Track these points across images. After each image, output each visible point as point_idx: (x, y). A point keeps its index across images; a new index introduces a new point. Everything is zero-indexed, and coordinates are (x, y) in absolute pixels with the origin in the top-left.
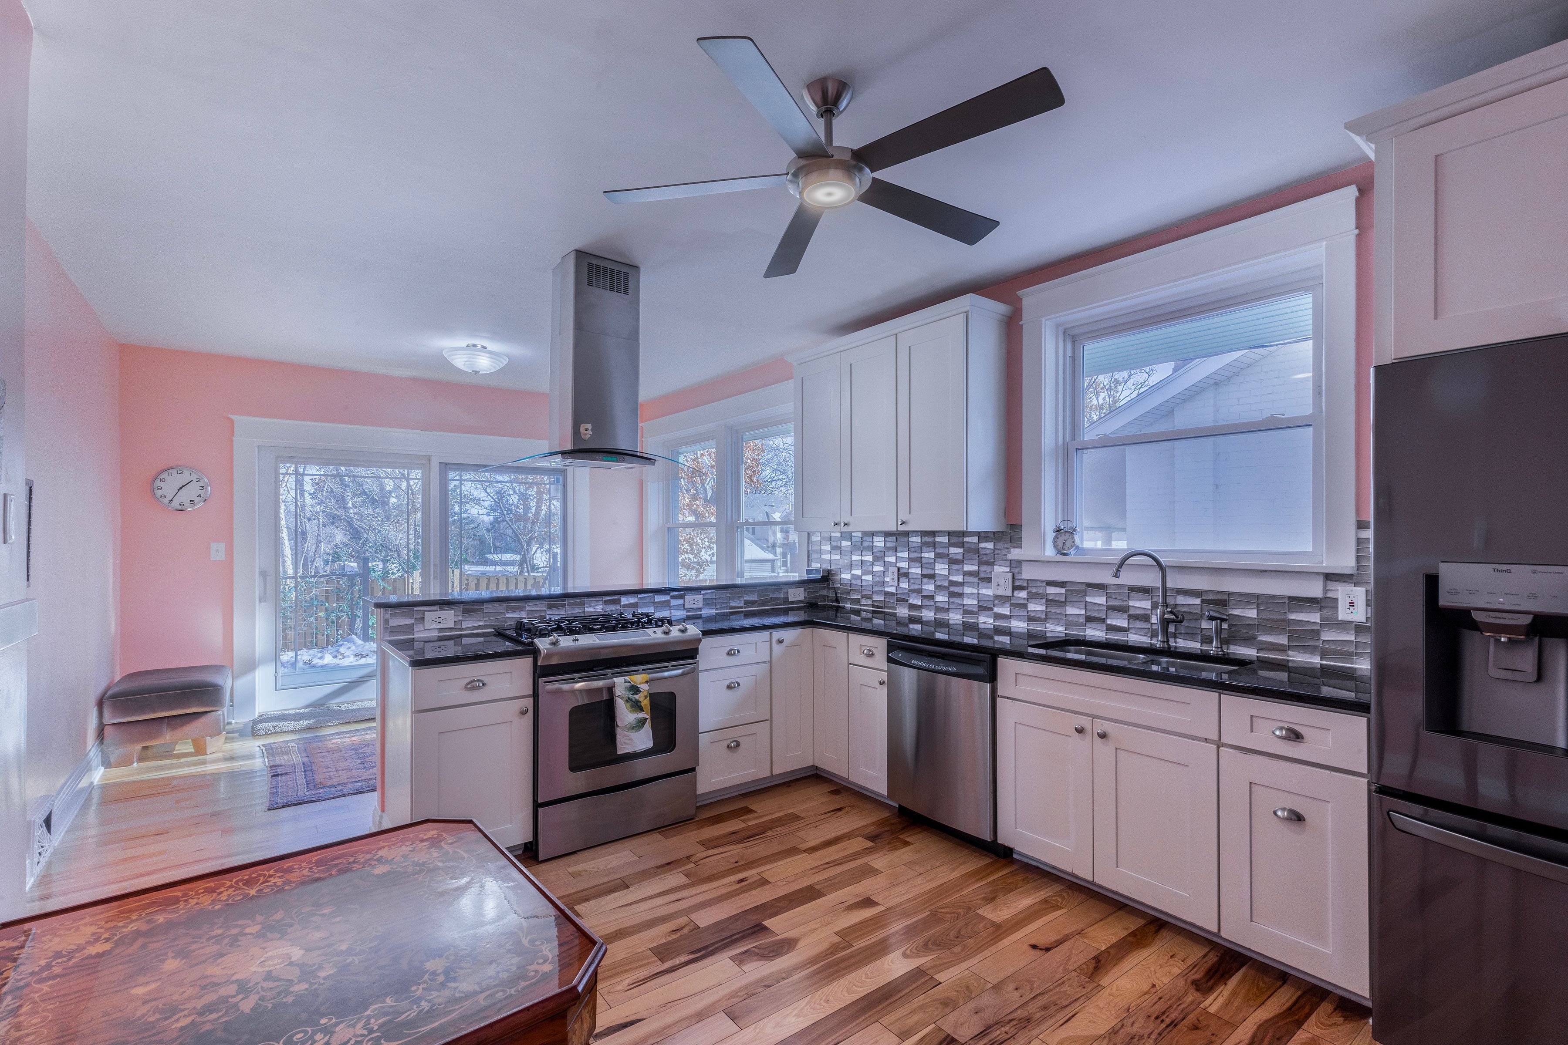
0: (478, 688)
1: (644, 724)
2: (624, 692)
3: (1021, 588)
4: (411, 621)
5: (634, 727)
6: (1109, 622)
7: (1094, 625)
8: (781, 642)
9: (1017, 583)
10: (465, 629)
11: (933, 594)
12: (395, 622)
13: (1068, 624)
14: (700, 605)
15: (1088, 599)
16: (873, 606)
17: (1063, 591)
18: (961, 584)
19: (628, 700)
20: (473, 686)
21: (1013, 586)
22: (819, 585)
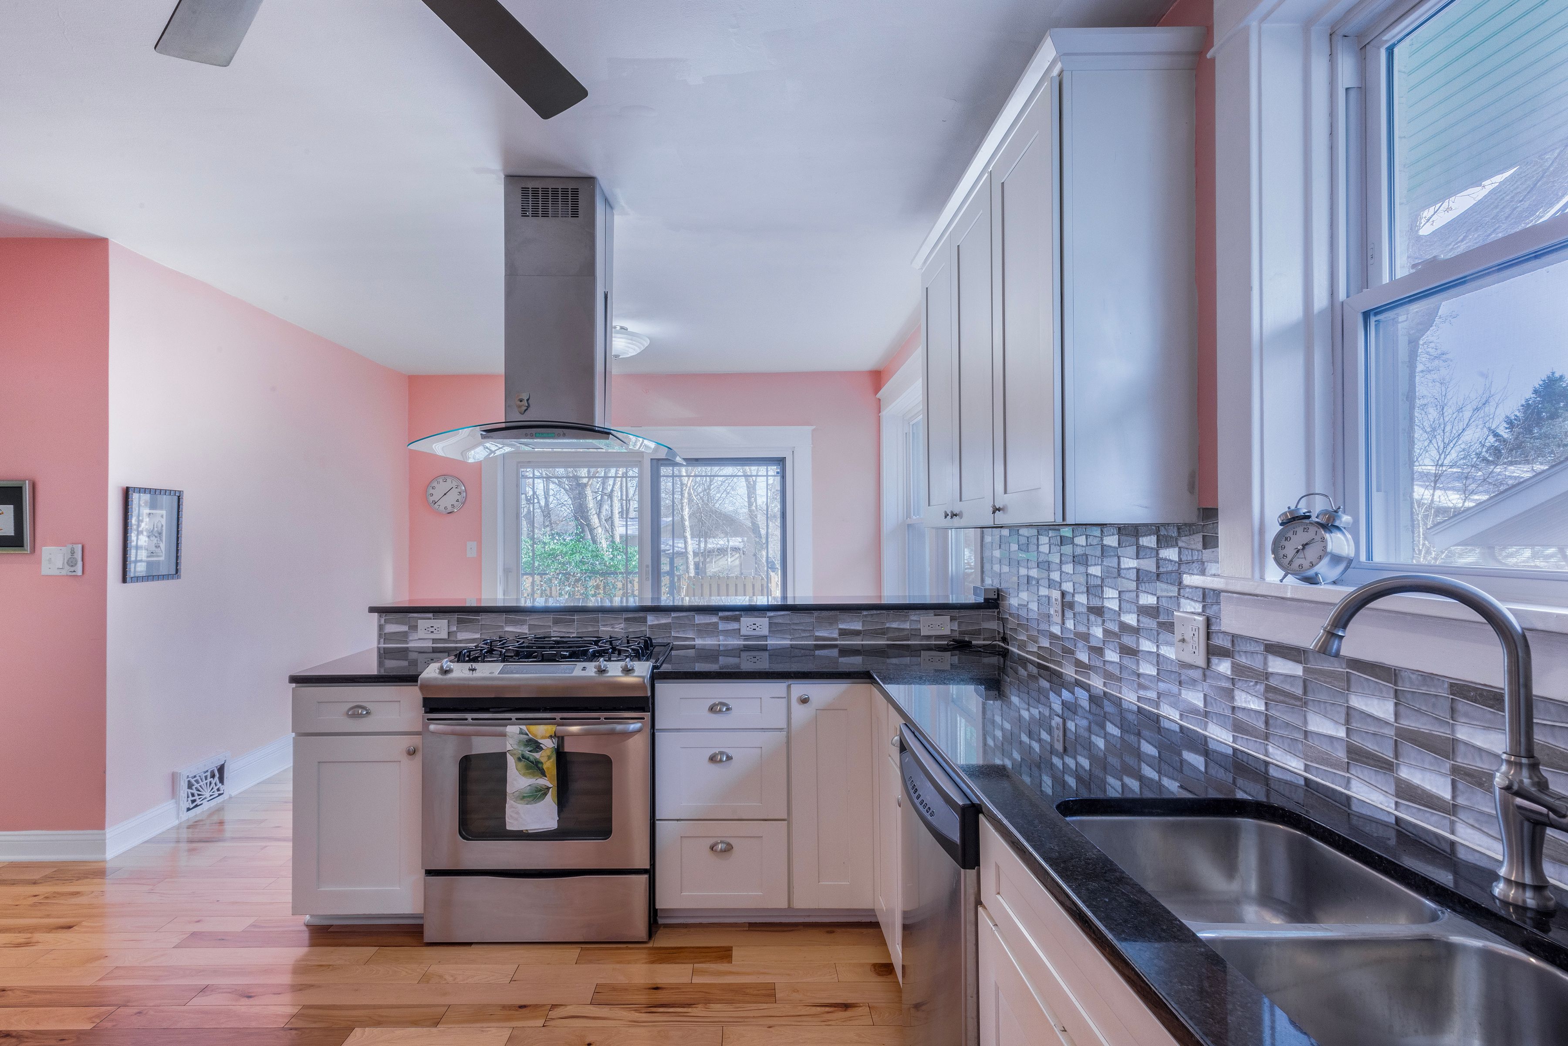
0: (360, 716)
1: (545, 794)
2: (515, 747)
3: (1224, 653)
4: (404, 628)
5: (524, 797)
6: (1404, 773)
7: (1367, 773)
8: (804, 701)
9: (1219, 641)
10: (461, 641)
11: (1101, 645)
12: (391, 628)
13: (1311, 757)
14: (765, 631)
15: (1357, 702)
16: (1040, 657)
17: (1297, 670)
18: (1135, 631)
19: (522, 758)
20: (358, 712)
21: (1208, 645)
22: (981, 612)
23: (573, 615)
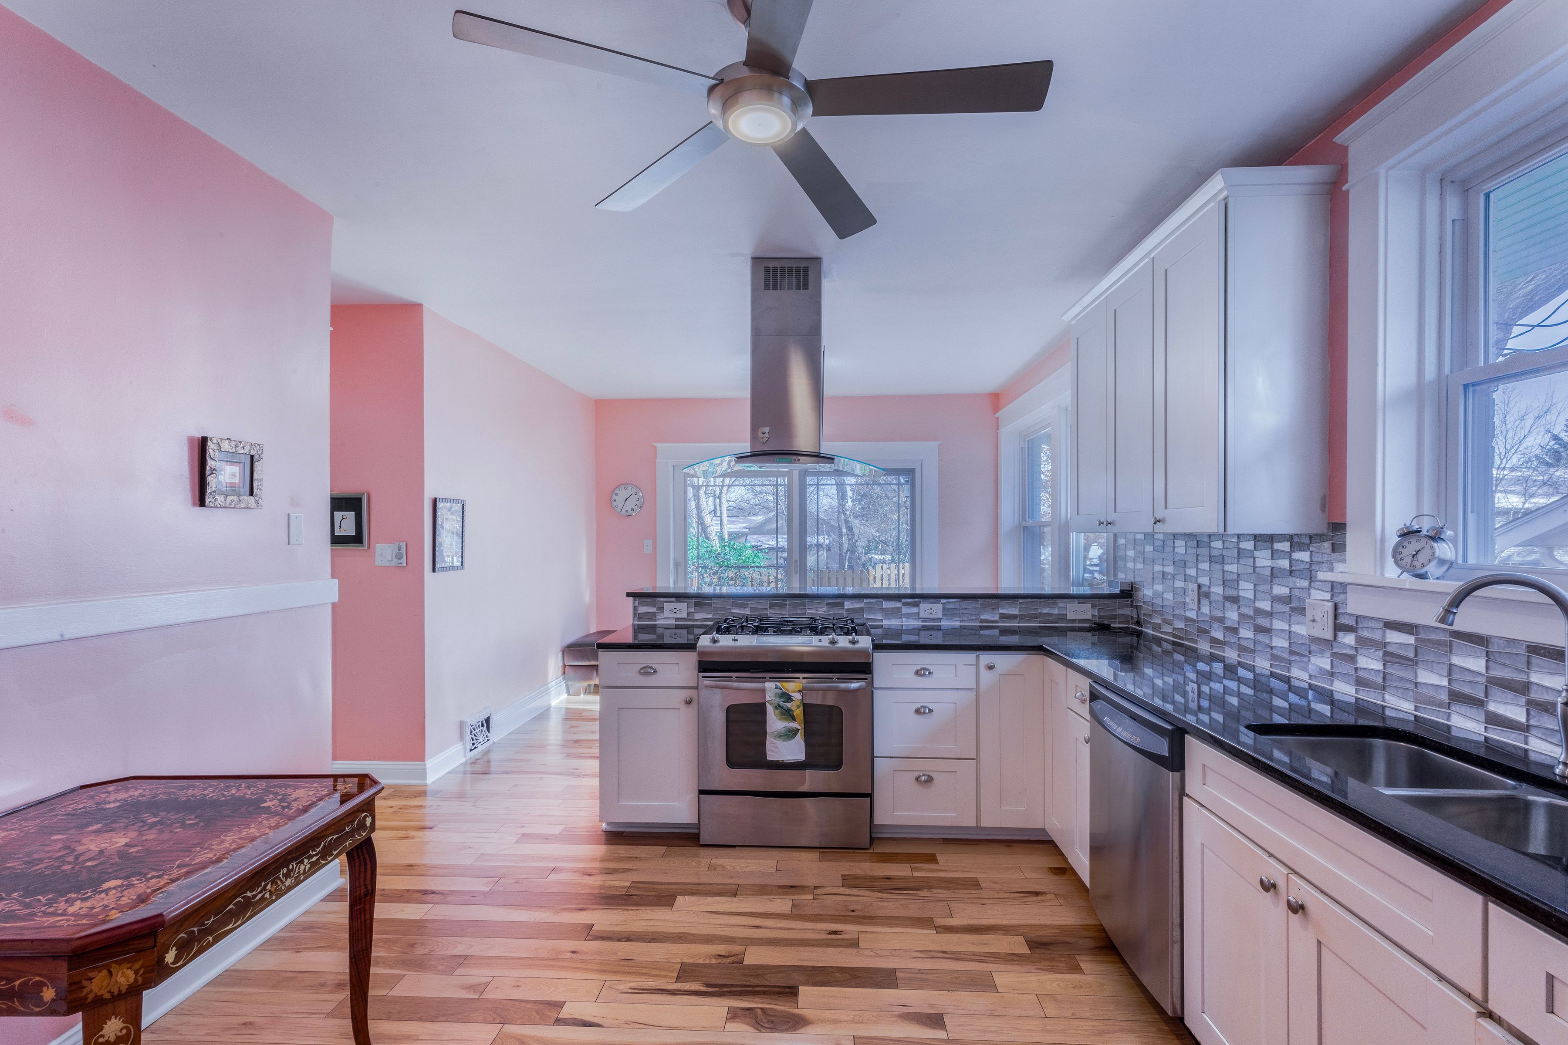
0: (649, 674)
1: (796, 734)
2: (773, 698)
3: (1349, 629)
4: (654, 610)
5: (781, 736)
6: (1492, 707)
7: (1464, 709)
8: (991, 668)
9: (1343, 620)
10: (697, 620)
11: (1236, 626)
12: (643, 609)
13: (1420, 701)
14: (940, 615)
15: (1456, 660)
16: (1173, 636)
17: (1410, 640)
18: (1270, 614)
19: (778, 707)
20: (647, 671)
21: (1335, 624)
22: (1117, 601)
23: (786, 601)
